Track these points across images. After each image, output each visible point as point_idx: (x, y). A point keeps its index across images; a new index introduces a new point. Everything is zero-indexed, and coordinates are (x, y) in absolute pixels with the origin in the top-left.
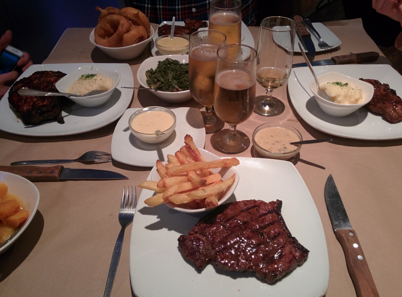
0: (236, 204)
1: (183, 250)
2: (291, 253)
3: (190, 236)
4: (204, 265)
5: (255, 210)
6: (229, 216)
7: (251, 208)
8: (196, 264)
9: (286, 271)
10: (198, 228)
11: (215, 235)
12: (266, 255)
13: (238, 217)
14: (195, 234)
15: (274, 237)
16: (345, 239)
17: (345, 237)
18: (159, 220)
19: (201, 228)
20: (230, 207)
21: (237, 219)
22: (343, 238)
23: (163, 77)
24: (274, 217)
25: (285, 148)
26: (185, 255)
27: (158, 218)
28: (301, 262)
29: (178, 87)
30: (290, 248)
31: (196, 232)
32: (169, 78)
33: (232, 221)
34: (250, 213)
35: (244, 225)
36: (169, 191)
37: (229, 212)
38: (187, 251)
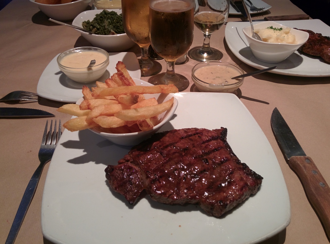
0: (175, 132)
1: (111, 182)
2: (242, 179)
3: (119, 165)
4: (136, 197)
5: (197, 137)
6: (167, 143)
7: (193, 135)
8: (126, 197)
9: (237, 200)
10: (130, 156)
11: (150, 162)
12: (212, 182)
13: (177, 144)
14: (126, 162)
15: (220, 163)
16: (302, 166)
17: (301, 164)
18: (85, 153)
19: (133, 155)
20: (168, 135)
21: (177, 145)
22: (299, 165)
23: (99, 25)
24: (220, 143)
25: (226, 81)
26: (114, 187)
27: (84, 151)
28: (254, 190)
29: (113, 31)
30: (240, 175)
31: (128, 161)
32: (105, 25)
33: (170, 148)
34: (191, 140)
35: (185, 152)
36: (94, 112)
37: (167, 139)
38: (115, 183)
